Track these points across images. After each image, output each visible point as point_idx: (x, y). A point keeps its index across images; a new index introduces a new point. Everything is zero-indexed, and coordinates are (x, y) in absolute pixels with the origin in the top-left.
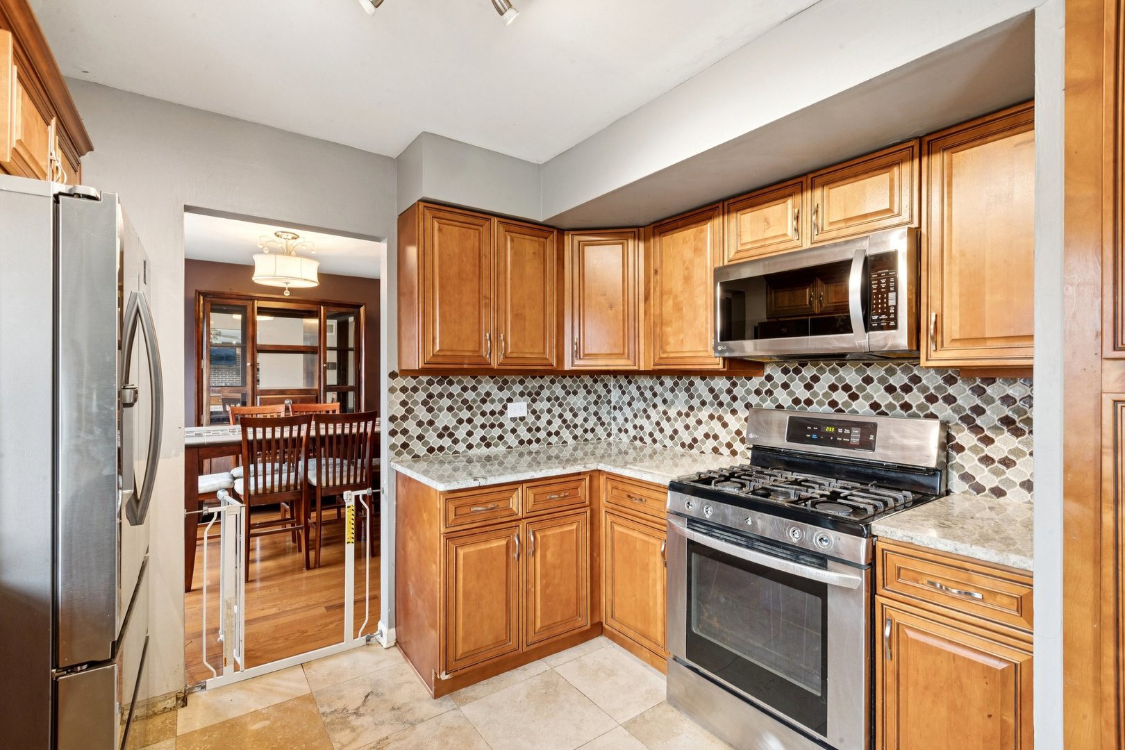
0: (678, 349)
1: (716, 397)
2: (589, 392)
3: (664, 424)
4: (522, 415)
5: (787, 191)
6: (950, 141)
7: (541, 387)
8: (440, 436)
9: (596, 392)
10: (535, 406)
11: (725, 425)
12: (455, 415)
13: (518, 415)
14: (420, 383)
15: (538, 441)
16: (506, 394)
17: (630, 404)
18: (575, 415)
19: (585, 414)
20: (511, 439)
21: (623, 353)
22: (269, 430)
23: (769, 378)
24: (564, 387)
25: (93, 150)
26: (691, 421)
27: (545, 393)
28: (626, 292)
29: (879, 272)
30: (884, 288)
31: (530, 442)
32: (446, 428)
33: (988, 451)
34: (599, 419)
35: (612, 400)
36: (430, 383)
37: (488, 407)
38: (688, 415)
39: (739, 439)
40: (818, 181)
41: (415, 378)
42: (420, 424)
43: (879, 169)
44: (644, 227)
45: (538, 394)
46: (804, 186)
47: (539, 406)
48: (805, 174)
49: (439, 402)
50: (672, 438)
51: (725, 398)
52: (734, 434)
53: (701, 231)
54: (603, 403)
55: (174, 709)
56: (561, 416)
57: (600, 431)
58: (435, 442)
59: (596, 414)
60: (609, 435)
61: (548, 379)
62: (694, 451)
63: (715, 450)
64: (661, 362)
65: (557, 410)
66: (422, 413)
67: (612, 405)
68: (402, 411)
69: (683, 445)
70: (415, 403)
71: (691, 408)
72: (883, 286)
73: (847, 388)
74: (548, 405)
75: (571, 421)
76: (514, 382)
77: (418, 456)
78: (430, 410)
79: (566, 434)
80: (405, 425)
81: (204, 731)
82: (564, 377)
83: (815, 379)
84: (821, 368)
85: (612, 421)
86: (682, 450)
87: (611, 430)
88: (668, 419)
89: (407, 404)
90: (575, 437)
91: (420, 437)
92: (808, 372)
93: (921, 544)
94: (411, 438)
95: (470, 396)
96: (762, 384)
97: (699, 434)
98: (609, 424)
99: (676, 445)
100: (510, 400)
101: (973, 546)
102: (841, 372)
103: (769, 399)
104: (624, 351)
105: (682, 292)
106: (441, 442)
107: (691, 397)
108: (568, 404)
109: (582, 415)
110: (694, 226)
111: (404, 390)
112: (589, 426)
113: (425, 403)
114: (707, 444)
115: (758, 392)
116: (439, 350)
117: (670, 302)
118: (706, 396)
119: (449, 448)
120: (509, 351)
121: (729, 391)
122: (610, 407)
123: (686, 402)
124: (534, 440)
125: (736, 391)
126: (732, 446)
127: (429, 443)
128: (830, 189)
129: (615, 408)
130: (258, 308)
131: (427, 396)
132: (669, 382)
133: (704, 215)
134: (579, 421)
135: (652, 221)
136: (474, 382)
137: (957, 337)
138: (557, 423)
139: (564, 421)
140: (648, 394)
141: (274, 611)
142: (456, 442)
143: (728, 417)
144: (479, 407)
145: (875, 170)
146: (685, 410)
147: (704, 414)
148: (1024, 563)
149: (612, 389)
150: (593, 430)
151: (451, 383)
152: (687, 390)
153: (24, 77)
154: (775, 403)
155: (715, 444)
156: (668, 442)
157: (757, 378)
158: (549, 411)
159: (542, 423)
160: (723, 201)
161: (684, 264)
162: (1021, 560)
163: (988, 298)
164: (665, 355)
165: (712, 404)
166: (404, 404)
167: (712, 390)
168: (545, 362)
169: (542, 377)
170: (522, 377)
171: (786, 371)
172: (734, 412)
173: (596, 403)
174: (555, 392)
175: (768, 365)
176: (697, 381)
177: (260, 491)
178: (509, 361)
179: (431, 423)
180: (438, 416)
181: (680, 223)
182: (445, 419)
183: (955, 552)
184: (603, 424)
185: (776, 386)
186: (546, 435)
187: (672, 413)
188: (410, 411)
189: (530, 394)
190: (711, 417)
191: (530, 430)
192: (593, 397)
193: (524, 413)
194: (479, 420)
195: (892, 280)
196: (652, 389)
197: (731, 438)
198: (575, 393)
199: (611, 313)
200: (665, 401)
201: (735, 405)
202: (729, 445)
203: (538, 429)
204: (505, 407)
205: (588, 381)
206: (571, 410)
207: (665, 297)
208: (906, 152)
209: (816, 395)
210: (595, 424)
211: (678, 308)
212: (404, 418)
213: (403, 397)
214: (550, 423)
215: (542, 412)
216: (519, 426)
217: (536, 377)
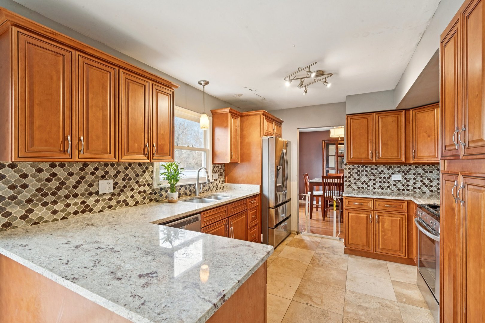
7: (410, 169)
8: (362, 184)
10: (406, 177)
12: (368, 178)
13: (397, 179)
14: (355, 167)
15: (408, 190)
16: (391, 171)
18: (431, 182)
20: (393, 188)
21: (435, 156)
22: (334, 180)
24: (424, 169)
25: (283, 122)
27: (412, 172)
31: (403, 190)
32: (364, 181)
36: (359, 167)
37: (382, 176)
41: (353, 165)
42: (355, 179)
45: (408, 172)
47: (408, 176)
49: (362, 173)
55: (296, 234)
56: (422, 181)
58: (360, 185)
61: (414, 166)
65: (419, 179)
66: (356, 176)
68: (349, 175)
70: (353, 173)
74: (414, 176)
75: (429, 184)
76: (395, 167)
77: (354, 189)
78: (359, 175)
79: (425, 189)
80: (350, 179)
81: (298, 239)
89: (350, 173)
90: (431, 191)
91: (355, 183)
94: (352, 183)
95: (374, 171)
100: (393, 174)
104: (435, 155)
106: (362, 186)
108: (427, 176)
109: (436, 182)
111: (349, 169)
113: (356, 173)
116: (353, 157)
119: (366, 188)
120: (381, 156)
124: (406, 189)
127: (358, 186)
130: (339, 143)
131: (358, 171)
134: (434, 184)
136: (376, 167)
138: (419, 184)
139: (424, 184)
141: (325, 227)
142: (368, 186)
144: (378, 175)
151: (366, 167)
153: (267, 120)
158: (415, 179)
159: (410, 183)
166: (349, 173)
168: (399, 160)
169: (410, 166)
170: (399, 165)
174: (418, 171)
177: (327, 197)
178: (380, 160)
179: (359, 179)
180: (362, 177)
182: (364, 178)
186: (412, 188)
188: (351, 175)
189: (403, 172)
191: (403, 185)
193: (400, 179)
194: (378, 180)
198: (431, 172)
199: (429, 139)
203: (408, 186)
204: (391, 176)
206: (429, 179)
212: (349, 177)
213: (349, 171)
214: (415, 183)
215: (410, 179)
216: (398, 183)
217: (407, 165)
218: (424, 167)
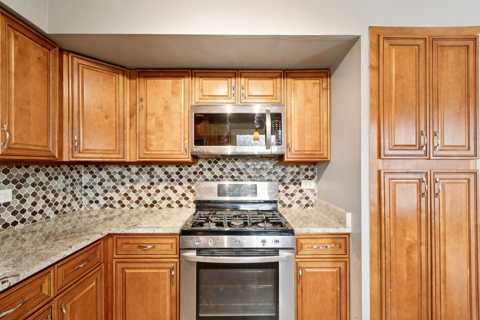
0: (160, 149)
1: (169, 176)
2: (67, 177)
3: (131, 194)
4: (6, 201)
5: (229, 75)
6: (294, 75)
7: (27, 175)
9: (72, 177)
10: (19, 192)
11: (175, 191)
15: (23, 221)
17: (100, 184)
18: (56, 195)
19: (64, 194)
21: (116, 150)
23: (201, 166)
24: (47, 174)
26: (152, 191)
27: (30, 180)
28: (118, 109)
29: (275, 121)
30: (277, 128)
31: (15, 223)
33: (288, 191)
34: (74, 196)
35: (83, 182)
38: (149, 188)
39: (184, 198)
40: (243, 74)
43: (269, 78)
44: (130, 69)
45: (23, 181)
46: (237, 75)
47: (23, 191)
48: (238, 70)
50: (137, 202)
51: (175, 177)
52: (181, 196)
53: (177, 83)
54: (77, 184)
56: (44, 197)
57: (75, 204)
59: (72, 192)
60: (81, 206)
61: (32, 168)
62: (155, 208)
63: (169, 206)
64: (145, 156)
65: (41, 193)
67: (83, 185)
69: (146, 206)
71: (152, 184)
72: (277, 127)
73: (238, 170)
74: (33, 190)
75: (53, 200)
79: (49, 211)
82: (47, 167)
83: (225, 166)
84: (227, 161)
85: (83, 196)
86: (145, 209)
87: (82, 202)
88: (135, 191)
90: (56, 212)
92: (220, 163)
93: (312, 232)
96: (197, 169)
97: (158, 198)
98: (81, 198)
99: (141, 206)
101: (329, 229)
102: (236, 163)
103: (201, 176)
105: (162, 115)
107: (152, 177)
108: (51, 187)
109: (62, 194)
110: (171, 78)
112: (66, 202)
114: (163, 203)
115: (195, 173)
117: (153, 121)
118: (162, 176)
120: (13, 142)
121: (178, 173)
122: (82, 187)
123: (148, 180)
124: (19, 221)
125: (181, 173)
126: (180, 202)
128: (249, 80)
129: (86, 187)
132: (134, 169)
133: (178, 74)
134: (59, 199)
135: (138, 67)
137: (297, 150)
138: (41, 203)
139: (47, 201)
140: (117, 177)
143: (177, 187)
145: (267, 78)
146: (147, 184)
147: (161, 187)
148: (344, 230)
149: (83, 174)
150: (70, 205)
152: (149, 173)
154: (204, 178)
155: (169, 202)
156: (134, 205)
157: (194, 166)
158: (34, 194)
159: (27, 205)
160: (192, 69)
161: (164, 100)
162: (343, 230)
163: (306, 136)
164: (149, 152)
165: (166, 181)
167: (166, 173)
169: (27, 167)
170: (6, 166)
171: (210, 162)
172: (181, 184)
173: (72, 185)
174: (39, 179)
175: (200, 160)
176: (156, 168)
178: (12, 152)
181: (161, 74)
183: (324, 232)
184: (77, 199)
185: (205, 170)
186: (31, 215)
187: (138, 187)
189: (14, 182)
190: (166, 188)
191: (14, 213)
192: (70, 181)
193: (9, 199)
195: (280, 125)
196: (120, 173)
197: (179, 198)
198: (56, 178)
199: (107, 122)
200: (131, 181)
201: (181, 180)
202: (178, 202)
203: (23, 211)
205: (66, 168)
206: (53, 192)
207: (149, 117)
208: (279, 74)
209: (224, 173)
210: (72, 200)
211: (159, 124)
214: (34, 204)
215: (27, 196)
216: (3, 211)
217: (21, 167)
218: (48, 170)
